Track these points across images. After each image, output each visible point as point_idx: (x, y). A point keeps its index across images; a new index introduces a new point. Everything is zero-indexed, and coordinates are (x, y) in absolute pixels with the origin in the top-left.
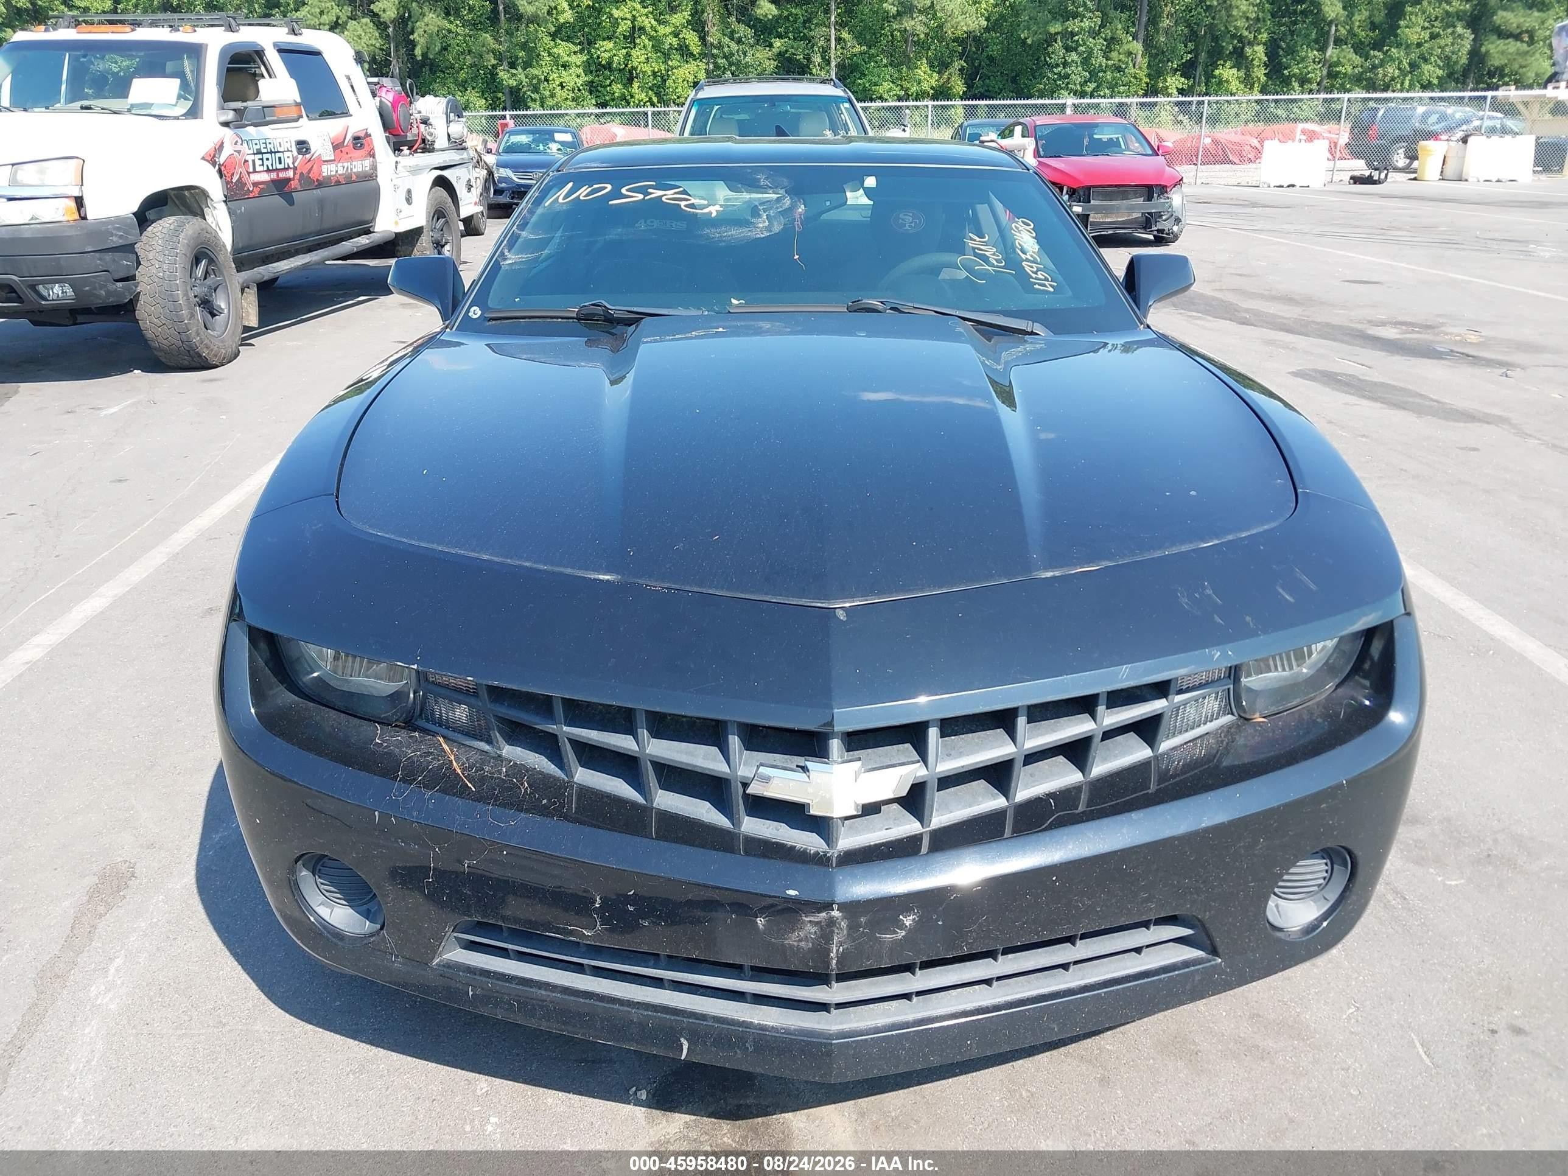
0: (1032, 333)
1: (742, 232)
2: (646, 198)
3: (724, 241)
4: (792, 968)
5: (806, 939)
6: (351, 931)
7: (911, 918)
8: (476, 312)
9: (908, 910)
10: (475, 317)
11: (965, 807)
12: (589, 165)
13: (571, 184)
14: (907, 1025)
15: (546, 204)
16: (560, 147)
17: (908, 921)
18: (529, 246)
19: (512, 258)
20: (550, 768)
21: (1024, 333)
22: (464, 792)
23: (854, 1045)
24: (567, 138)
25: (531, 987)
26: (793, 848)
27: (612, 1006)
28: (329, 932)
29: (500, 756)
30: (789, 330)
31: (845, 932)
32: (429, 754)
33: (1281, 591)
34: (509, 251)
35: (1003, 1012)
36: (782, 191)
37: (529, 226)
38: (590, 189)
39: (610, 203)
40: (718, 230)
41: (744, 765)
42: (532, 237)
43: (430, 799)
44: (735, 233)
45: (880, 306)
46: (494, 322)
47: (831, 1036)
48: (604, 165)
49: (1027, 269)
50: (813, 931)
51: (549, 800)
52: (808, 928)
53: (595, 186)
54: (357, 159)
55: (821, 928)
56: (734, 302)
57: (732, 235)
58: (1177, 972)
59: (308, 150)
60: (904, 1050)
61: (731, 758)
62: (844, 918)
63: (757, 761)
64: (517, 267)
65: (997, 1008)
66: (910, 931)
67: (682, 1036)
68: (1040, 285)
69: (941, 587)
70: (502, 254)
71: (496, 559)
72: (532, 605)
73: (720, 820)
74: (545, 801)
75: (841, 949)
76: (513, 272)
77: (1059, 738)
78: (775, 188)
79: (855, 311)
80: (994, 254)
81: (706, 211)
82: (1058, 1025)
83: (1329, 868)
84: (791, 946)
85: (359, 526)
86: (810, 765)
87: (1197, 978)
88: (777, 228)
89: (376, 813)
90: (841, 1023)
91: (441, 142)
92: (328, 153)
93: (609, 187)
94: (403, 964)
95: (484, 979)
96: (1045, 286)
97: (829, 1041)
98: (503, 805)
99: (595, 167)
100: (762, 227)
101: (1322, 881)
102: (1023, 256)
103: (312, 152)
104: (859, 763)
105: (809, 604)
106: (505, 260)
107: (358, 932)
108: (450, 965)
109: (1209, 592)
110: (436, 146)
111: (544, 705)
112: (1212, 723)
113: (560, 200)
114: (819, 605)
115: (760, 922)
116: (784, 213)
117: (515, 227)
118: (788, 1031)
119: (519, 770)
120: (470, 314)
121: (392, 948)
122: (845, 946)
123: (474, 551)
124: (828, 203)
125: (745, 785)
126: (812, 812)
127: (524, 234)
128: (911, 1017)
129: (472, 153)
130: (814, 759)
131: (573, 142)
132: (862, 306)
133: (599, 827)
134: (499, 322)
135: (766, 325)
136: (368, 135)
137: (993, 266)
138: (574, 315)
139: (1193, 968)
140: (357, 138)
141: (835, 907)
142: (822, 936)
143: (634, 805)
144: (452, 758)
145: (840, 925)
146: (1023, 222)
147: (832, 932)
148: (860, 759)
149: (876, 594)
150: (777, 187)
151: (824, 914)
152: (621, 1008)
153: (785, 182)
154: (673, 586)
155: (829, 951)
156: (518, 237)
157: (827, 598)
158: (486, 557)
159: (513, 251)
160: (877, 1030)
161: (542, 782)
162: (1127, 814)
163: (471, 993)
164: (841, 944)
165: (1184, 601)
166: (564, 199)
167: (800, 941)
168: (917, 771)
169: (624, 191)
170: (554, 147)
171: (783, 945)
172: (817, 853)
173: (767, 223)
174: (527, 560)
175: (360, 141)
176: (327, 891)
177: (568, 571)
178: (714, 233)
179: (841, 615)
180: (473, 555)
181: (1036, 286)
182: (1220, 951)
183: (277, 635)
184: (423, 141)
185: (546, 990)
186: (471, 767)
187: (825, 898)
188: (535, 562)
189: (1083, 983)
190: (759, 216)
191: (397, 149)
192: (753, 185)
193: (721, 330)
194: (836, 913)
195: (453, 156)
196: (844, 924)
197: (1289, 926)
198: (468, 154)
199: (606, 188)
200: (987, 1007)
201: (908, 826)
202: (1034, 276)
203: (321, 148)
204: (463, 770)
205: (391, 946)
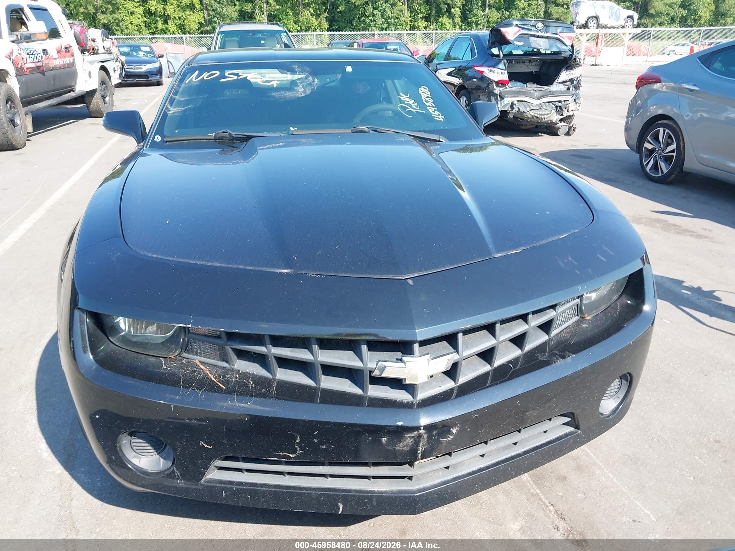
0: (440, 141)
1: (291, 94)
2: (239, 78)
3: (283, 99)
4: (399, 460)
5: (407, 446)
6: (152, 469)
7: (456, 429)
8: (158, 138)
9: (454, 426)
10: (158, 141)
11: (473, 372)
12: (205, 62)
13: (197, 72)
14: (448, 482)
15: (187, 82)
16: (144, 53)
17: (454, 431)
18: (180, 104)
19: (173, 110)
20: (263, 373)
21: (436, 141)
22: (219, 390)
23: (426, 495)
24: (148, 49)
25: (258, 487)
26: (395, 401)
27: (302, 491)
28: (139, 472)
29: (233, 369)
30: (314, 142)
31: (426, 440)
32: (195, 371)
33: (599, 256)
34: (171, 106)
35: (491, 469)
36: (307, 74)
37: (179, 93)
38: (208, 74)
39: (221, 81)
40: (279, 93)
41: (370, 362)
42: (182, 99)
43: (201, 395)
44: (288, 94)
45: (367, 130)
46: (169, 143)
47: (414, 492)
48: (213, 62)
49: (430, 110)
50: (410, 441)
51: (266, 390)
52: (408, 440)
53: (211, 72)
54: (67, 57)
55: (415, 440)
56: (291, 129)
57: (286, 96)
58: (563, 440)
59: (47, 53)
60: (448, 494)
61: (364, 359)
62: (426, 433)
63: (376, 359)
64: (177, 114)
65: (488, 467)
66: (456, 435)
67: (339, 502)
68: (437, 117)
69: (453, 265)
70: (167, 108)
71: (224, 265)
72: (249, 289)
73: (357, 390)
74: (263, 390)
75: (423, 449)
76: (173, 116)
77: (514, 334)
78: (303, 71)
79: (355, 132)
80: (413, 103)
81: (271, 84)
82: (515, 472)
83: (620, 383)
84: (399, 450)
85: (142, 253)
86: (404, 359)
87: (572, 441)
88: (308, 92)
89: (172, 406)
90: (418, 485)
91: (101, 50)
92: (55, 54)
93: (218, 73)
94: (185, 484)
95: (231, 486)
96: (439, 118)
97: (414, 495)
98: (241, 395)
99: (209, 63)
100: (300, 91)
101: (617, 390)
102: (427, 104)
103: (49, 54)
104: (429, 355)
105: (393, 278)
106: (169, 111)
107: (156, 469)
108: (210, 481)
109: (570, 259)
110: (99, 52)
111: (259, 340)
112: (570, 321)
113: (194, 80)
114: (398, 278)
115: (384, 440)
116: (310, 84)
117: (172, 94)
118: (393, 493)
119: (245, 375)
120: (155, 140)
121: (178, 476)
122: (426, 447)
123: (209, 261)
124: (328, 80)
125: (371, 372)
126: (407, 382)
127: (177, 97)
128: (450, 477)
129: (115, 56)
130: (407, 355)
131: (151, 51)
132: (358, 130)
133: (295, 401)
134: (172, 143)
135: (304, 140)
136: (70, 47)
137: (413, 109)
138: (213, 138)
139: (569, 437)
140: (66, 48)
141: (422, 428)
142: (415, 444)
143: (310, 388)
144: (208, 372)
145: (424, 436)
146: (424, 88)
147: (420, 441)
148: (428, 354)
149: (424, 271)
150: (304, 72)
151: (416, 433)
152: (307, 492)
153: (308, 69)
154: (322, 274)
155: (418, 450)
156: (174, 99)
157: (401, 274)
158: (218, 265)
159: (173, 106)
160: (435, 486)
161: (259, 381)
162: (546, 368)
163: (224, 494)
164: (423, 446)
165: (561, 263)
166: (195, 79)
167: (404, 447)
168: (454, 357)
169: (226, 74)
170: (141, 53)
171: (395, 450)
172: (408, 403)
173: (303, 90)
174: (240, 264)
175: (67, 49)
176: (137, 449)
177: (264, 269)
178: (277, 95)
179: (410, 282)
180: (210, 264)
181: (435, 118)
182: (581, 427)
183: (100, 314)
184: (93, 49)
185: (265, 487)
186: (219, 376)
187: (416, 424)
188: (245, 266)
189: (523, 450)
190: (298, 86)
191: (83, 52)
192: (293, 72)
193: (281, 144)
194: (422, 431)
195: (106, 57)
196: (425, 436)
197: (605, 412)
198: (113, 55)
199: (216, 73)
200: (483, 468)
201: (449, 384)
202: (433, 113)
203: (53, 52)
204: (216, 378)
205: (178, 475)
